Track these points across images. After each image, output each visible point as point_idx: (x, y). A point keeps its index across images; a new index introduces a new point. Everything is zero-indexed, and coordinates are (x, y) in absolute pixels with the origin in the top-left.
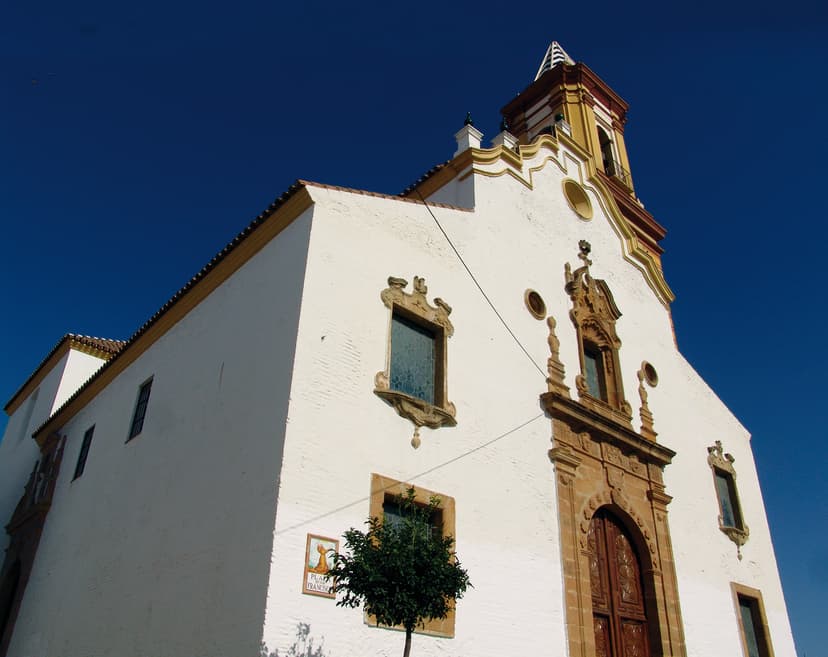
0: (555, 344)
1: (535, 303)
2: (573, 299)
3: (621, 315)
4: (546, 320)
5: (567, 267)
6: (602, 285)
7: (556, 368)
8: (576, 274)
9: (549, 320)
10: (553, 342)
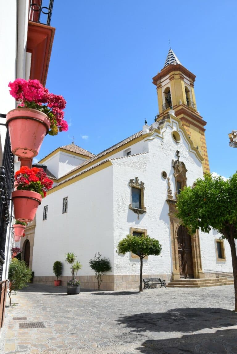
0: (169, 184)
1: (164, 175)
2: (174, 170)
3: (187, 171)
4: (167, 179)
5: (173, 160)
6: (183, 163)
7: (170, 192)
8: (175, 163)
9: (168, 178)
10: (169, 185)
